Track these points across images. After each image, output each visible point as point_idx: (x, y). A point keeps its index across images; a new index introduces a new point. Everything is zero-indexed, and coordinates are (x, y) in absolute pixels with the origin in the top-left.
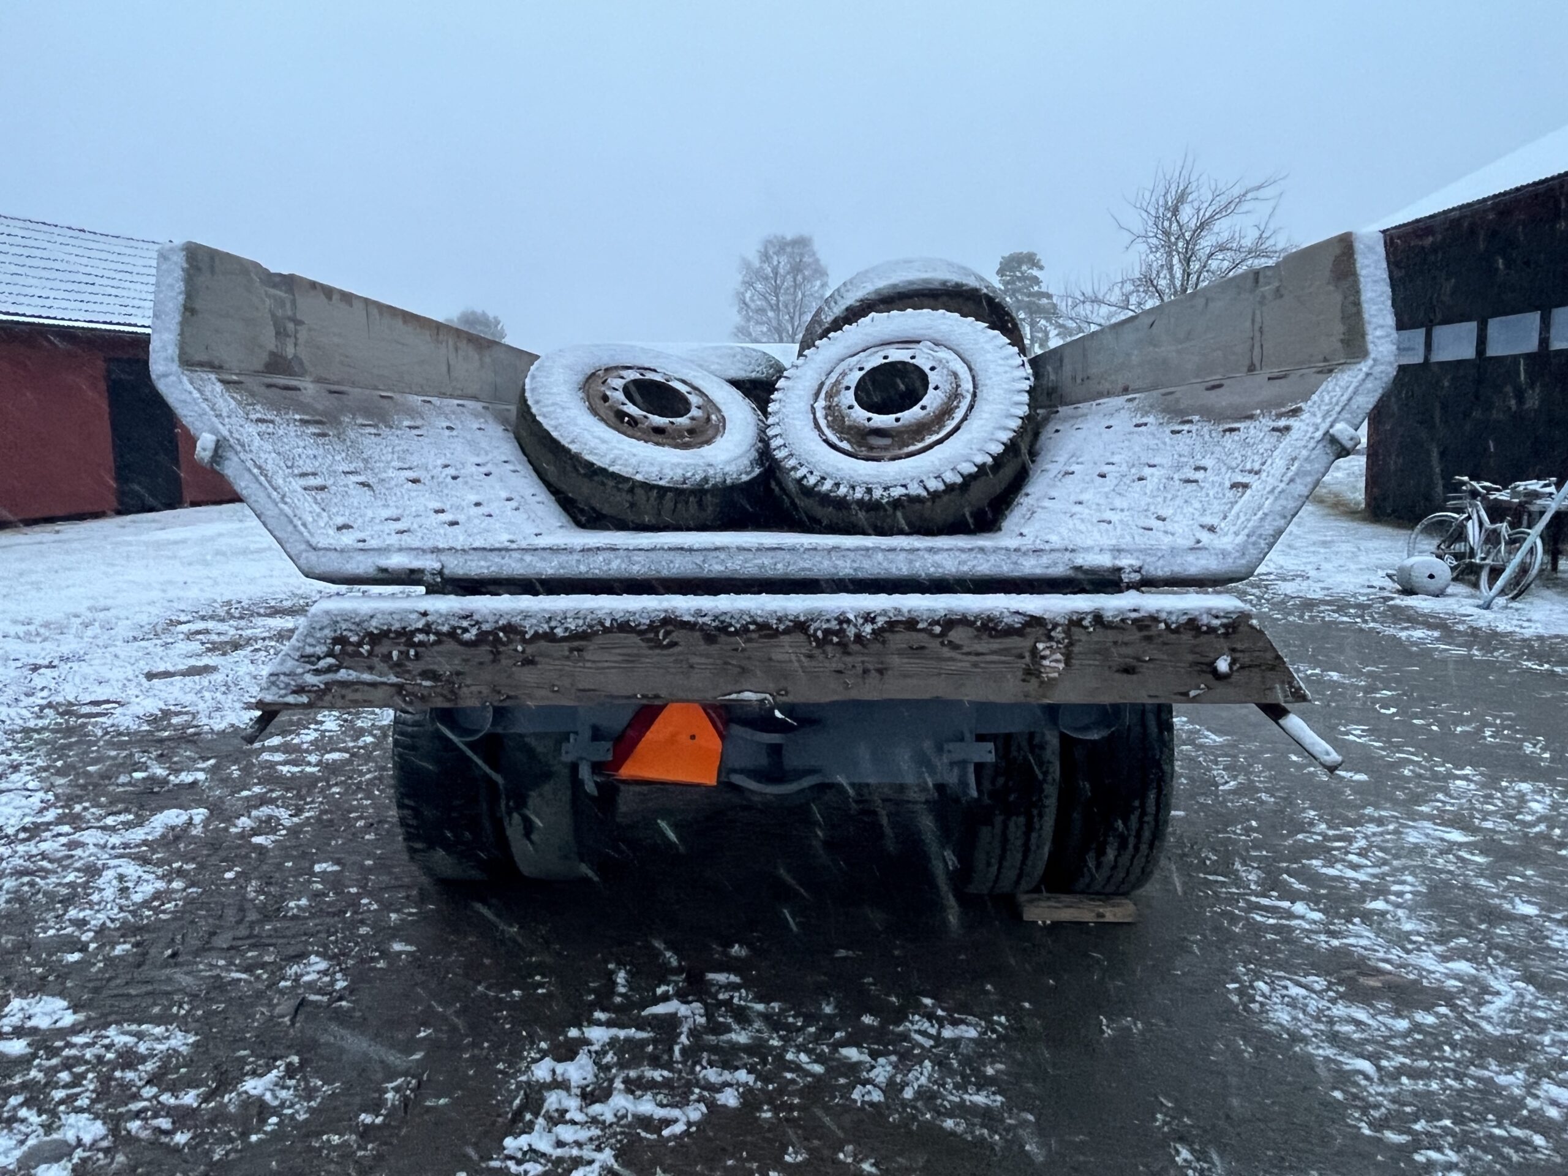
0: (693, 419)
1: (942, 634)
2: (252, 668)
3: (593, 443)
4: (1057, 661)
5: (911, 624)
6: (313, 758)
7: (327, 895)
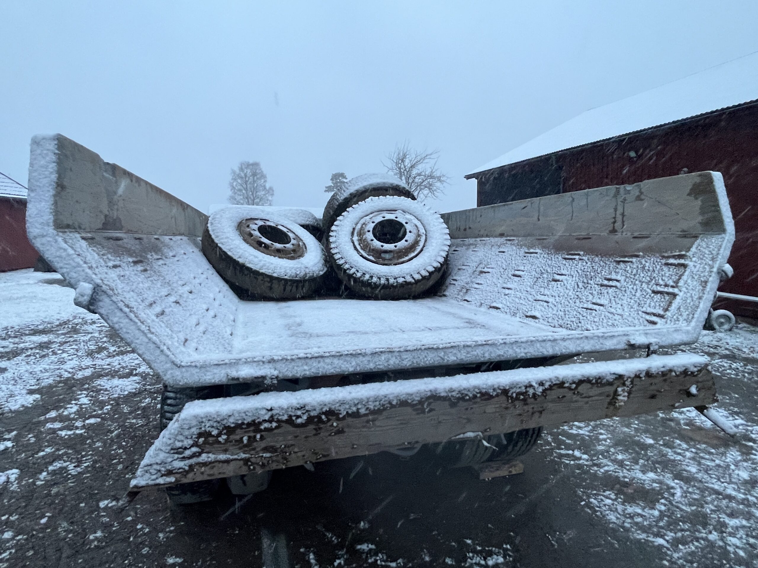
0: (293, 245)
1: (576, 388)
2: (28, 367)
3: (251, 258)
4: (624, 396)
5: (561, 385)
6: (79, 424)
7: (112, 525)
